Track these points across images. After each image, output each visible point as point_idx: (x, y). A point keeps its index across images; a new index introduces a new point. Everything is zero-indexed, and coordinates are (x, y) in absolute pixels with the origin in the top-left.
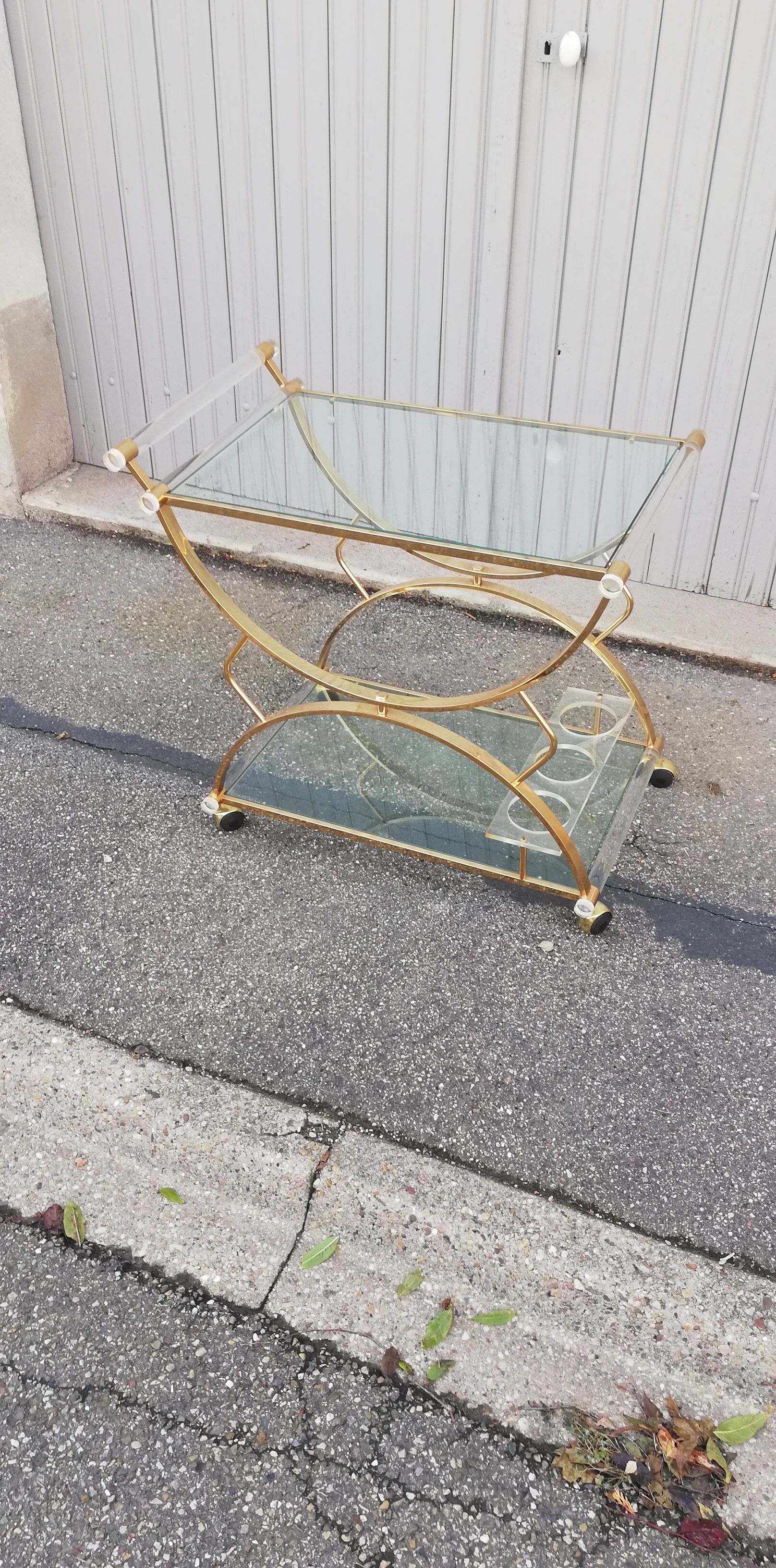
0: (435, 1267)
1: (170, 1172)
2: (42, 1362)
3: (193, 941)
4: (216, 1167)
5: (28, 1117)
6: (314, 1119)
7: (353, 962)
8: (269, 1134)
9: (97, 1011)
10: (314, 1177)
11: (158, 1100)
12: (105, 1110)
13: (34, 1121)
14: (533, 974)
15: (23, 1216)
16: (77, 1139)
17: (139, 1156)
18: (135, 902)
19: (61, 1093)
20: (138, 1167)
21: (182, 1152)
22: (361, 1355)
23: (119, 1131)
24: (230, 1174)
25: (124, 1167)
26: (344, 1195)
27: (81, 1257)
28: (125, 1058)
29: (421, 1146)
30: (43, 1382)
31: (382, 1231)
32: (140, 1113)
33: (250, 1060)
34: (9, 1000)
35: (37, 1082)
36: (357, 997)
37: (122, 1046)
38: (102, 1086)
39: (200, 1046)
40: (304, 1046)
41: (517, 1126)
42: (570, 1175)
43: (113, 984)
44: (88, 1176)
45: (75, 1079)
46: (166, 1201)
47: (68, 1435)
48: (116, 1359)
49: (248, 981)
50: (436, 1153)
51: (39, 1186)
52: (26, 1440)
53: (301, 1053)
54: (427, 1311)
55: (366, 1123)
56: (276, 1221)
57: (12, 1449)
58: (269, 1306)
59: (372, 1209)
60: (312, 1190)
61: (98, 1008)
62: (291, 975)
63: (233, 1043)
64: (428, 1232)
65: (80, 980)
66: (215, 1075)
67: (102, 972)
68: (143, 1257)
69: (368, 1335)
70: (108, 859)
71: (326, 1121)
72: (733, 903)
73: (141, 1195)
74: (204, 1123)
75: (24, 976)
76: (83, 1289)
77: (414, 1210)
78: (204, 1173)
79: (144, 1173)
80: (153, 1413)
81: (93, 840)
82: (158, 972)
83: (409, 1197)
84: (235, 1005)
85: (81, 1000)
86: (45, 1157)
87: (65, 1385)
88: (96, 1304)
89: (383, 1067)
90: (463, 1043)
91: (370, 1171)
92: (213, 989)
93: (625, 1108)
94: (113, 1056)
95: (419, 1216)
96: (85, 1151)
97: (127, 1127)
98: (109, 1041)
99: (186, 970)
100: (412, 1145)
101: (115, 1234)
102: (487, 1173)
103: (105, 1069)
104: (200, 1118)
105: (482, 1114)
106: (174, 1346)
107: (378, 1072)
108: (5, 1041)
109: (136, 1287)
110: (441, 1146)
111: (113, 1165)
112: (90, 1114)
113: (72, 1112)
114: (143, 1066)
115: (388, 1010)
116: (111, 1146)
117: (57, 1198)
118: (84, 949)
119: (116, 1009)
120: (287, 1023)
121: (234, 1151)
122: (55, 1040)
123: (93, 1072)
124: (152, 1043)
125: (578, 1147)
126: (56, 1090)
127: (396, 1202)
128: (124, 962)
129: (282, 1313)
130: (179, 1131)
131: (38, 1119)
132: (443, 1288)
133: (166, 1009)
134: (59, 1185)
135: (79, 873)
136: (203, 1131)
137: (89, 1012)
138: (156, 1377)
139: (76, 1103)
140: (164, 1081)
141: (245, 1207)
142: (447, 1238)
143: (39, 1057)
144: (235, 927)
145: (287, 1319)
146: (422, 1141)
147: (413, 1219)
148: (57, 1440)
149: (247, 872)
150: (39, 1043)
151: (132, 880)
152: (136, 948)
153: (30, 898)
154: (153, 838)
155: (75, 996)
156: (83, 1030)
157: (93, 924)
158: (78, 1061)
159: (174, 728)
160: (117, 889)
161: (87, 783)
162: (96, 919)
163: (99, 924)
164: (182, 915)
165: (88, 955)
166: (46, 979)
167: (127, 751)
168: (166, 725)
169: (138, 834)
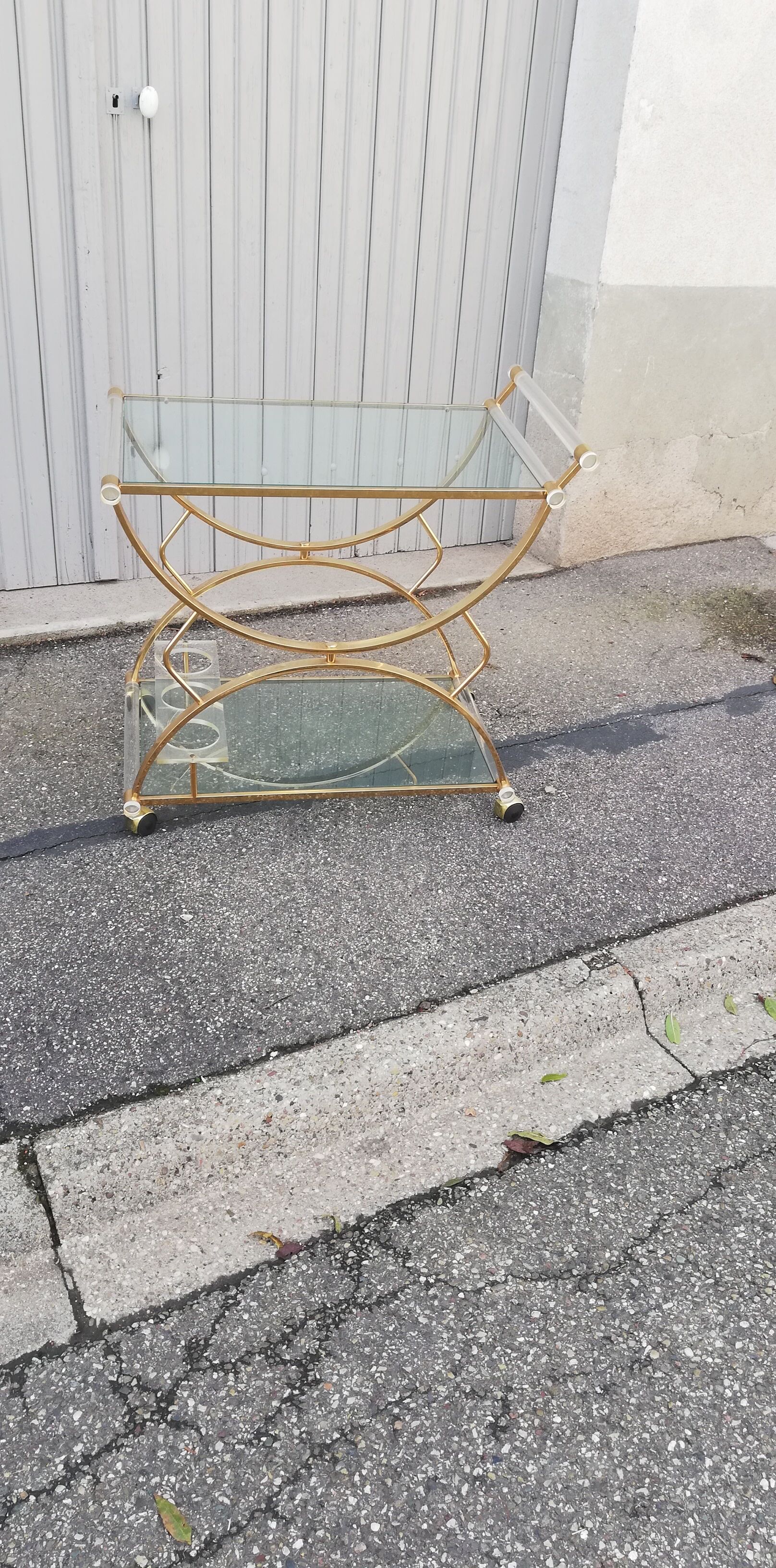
0: (734, 985)
1: (536, 1065)
2: (672, 1197)
3: (348, 922)
4: (569, 1031)
5: (392, 1120)
6: (587, 958)
8: (581, 983)
9: (361, 1006)
10: (636, 984)
11: (489, 1020)
12: (462, 1056)
13: (399, 1119)
14: (567, 809)
15: (496, 1167)
16: (447, 1102)
17: (506, 1072)
18: (261, 929)
19: (417, 1074)
20: (509, 1083)
21: (539, 1040)
22: (769, 1051)
23: (481, 1064)
24: (581, 1028)
25: (499, 1090)
26: (662, 981)
27: (577, 1145)
28: (425, 1017)
29: (652, 929)
30: (691, 1203)
31: (695, 986)
32: (491, 1035)
33: (504, 957)
34: (274, 1054)
35: (390, 1079)
36: (502, 881)
37: (409, 1014)
38: (442, 1041)
39: (461, 974)
40: (519, 927)
41: (678, 883)
42: (732, 886)
43: (340, 985)
44: (488, 1115)
45: (418, 1053)
46: (556, 1084)
47: (751, 1204)
48: (696, 1159)
49: (426, 918)
50: (663, 926)
51: (473, 1146)
52: (742, 1228)
53: (523, 931)
54: (756, 1010)
55: (610, 941)
56: (628, 1037)
57: (747, 1238)
58: (697, 1072)
59: (683, 975)
60: (640, 993)
61: (356, 1005)
62: (444, 898)
63: (478, 957)
64: (720, 962)
65: (311, 999)
66: (494, 982)
67: (319, 985)
68: (600, 1117)
69: (756, 1041)
70: (187, 917)
71: (594, 954)
72: (592, 717)
73: (537, 1094)
74: (539, 1007)
75: (264, 1029)
76: (612, 1154)
77: (704, 956)
78: (562, 1043)
79: (517, 1083)
80: (758, 1156)
81: (148, 914)
82: (358, 956)
83: (693, 952)
84: (441, 936)
85: (335, 1010)
86: (443, 1131)
87: (703, 1193)
88: (633, 1153)
89: (576, 905)
90: (591, 864)
91: (656, 957)
92: (413, 938)
93: (704, 840)
94: (413, 1022)
95: (710, 957)
96: (461, 1105)
97: (487, 1056)
98: (394, 1018)
99: (374, 941)
100: (646, 932)
101: (563, 1122)
102: (698, 916)
103: (424, 1033)
104: (531, 1007)
105: (656, 891)
106: (704, 1127)
107: (577, 910)
108: (326, 1075)
109: (632, 1127)
110: (662, 920)
111: (491, 1097)
112: (450, 1070)
113: (433, 1081)
114: (444, 1012)
115: (530, 878)
116: (479, 1083)
117: (497, 1141)
118: (278, 981)
119: (371, 996)
120: (489, 923)
121: (577, 1007)
122: (359, 1047)
123: (421, 1041)
124: (427, 996)
125: (715, 871)
126: (411, 1073)
127: (690, 958)
128: (323, 967)
129: (710, 1069)
130: (530, 1025)
131: (402, 1114)
132: (745, 993)
133: (403, 970)
134: (483, 1134)
135: (180, 941)
136: (545, 1011)
137: (354, 1012)
138: (726, 1145)
139: (434, 1070)
140: (472, 1008)
141: (603, 1045)
142: (732, 958)
143: (368, 1063)
144: (361, 896)
145: (716, 1069)
146: (650, 925)
147: (708, 961)
148: (752, 1212)
149: (308, 862)
150: (352, 1057)
151: (233, 918)
152: (317, 954)
153: (169, 981)
154: (197, 884)
155: (326, 1011)
156: (367, 1025)
157: (255, 962)
158: (399, 1044)
159: (65, 808)
160: (231, 930)
161: (61, 884)
162: (252, 958)
163: (260, 959)
164: (310, 913)
165: (288, 982)
166: (284, 1018)
167: (51, 845)
168: (53, 810)
169: (179, 888)
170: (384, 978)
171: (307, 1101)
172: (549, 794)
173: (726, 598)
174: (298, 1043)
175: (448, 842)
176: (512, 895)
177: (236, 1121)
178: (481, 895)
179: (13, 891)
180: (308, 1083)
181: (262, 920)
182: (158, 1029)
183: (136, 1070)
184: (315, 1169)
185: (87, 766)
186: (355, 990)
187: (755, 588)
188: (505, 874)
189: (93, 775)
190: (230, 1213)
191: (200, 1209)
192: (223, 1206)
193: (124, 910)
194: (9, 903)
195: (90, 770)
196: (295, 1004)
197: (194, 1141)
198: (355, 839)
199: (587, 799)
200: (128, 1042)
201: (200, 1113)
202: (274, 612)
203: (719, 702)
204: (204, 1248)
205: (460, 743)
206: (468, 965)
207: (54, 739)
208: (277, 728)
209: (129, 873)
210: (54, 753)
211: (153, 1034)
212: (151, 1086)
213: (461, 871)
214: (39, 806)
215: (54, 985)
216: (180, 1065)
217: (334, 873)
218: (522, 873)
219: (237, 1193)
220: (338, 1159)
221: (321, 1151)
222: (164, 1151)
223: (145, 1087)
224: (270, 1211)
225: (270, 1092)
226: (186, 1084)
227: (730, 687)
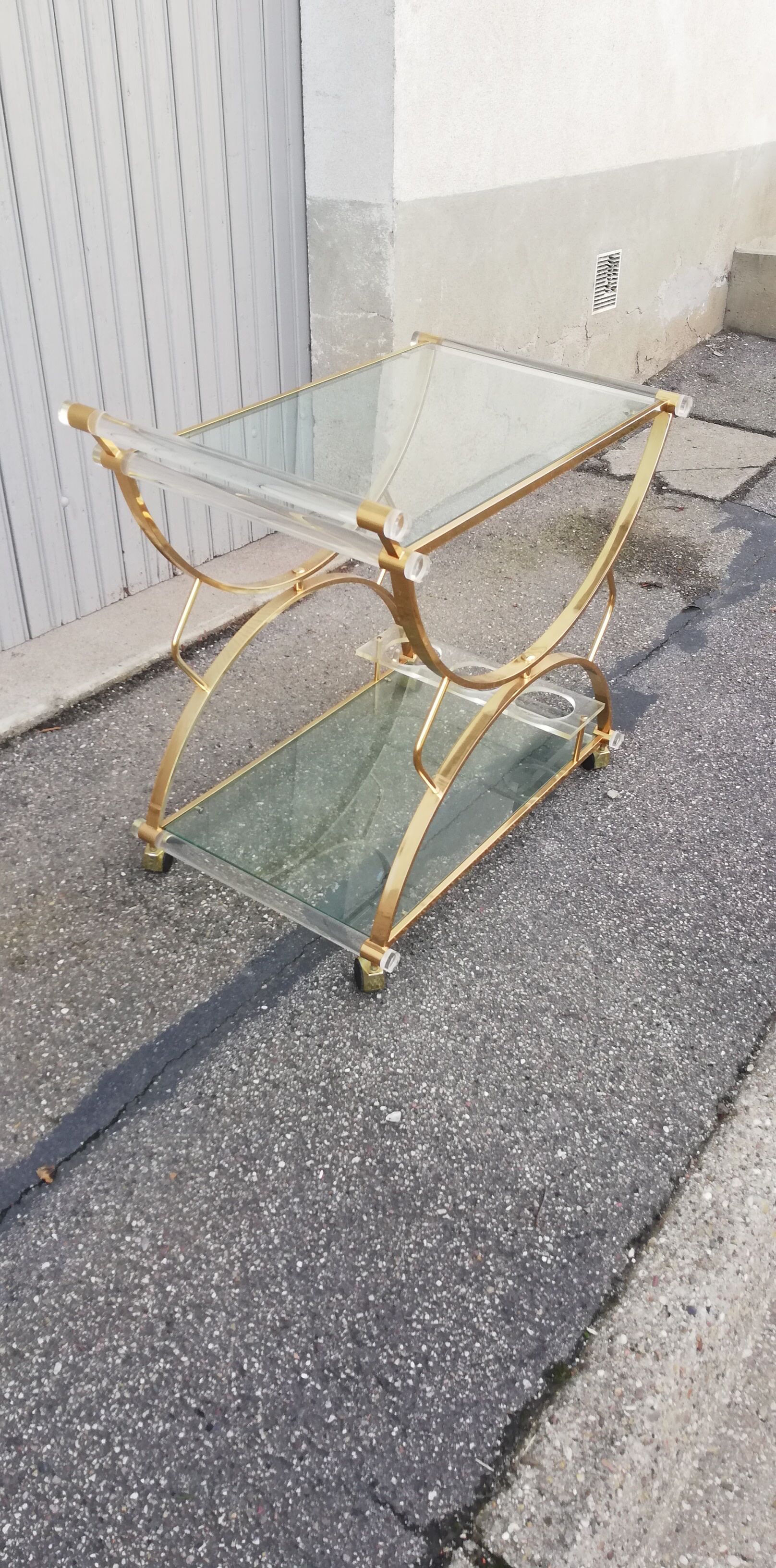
3: (566, 1042)
7: (619, 917)
9: (669, 1144)
14: (646, 811)
18: (486, 1094)
28: (736, 1124)
33: (743, 1013)
34: (631, 1253)
36: (665, 922)
37: (716, 1128)
40: (726, 970)
43: (626, 1127)
45: (768, 1173)
49: (636, 1000)
53: (733, 973)
61: (664, 1144)
62: (630, 966)
63: (721, 1024)
65: (614, 1160)
66: (757, 1047)
67: (606, 1138)
70: (395, 1116)
75: (601, 1226)
81: (346, 1134)
82: (612, 1080)
84: (669, 1016)
85: (649, 1164)
89: (751, 920)
90: (723, 867)
92: (644, 1031)
94: (730, 1136)
98: (707, 1141)
99: (611, 1052)
103: (751, 1144)
107: (757, 925)
108: (709, 1252)
114: (747, 1108)
115: (685, 906)
118: (561, 1154)
119: (667, 1125)
120: (696, 977)
122: (707, 1196)
123: (758, 1156)
124: (716, 1097)
128: (590, 1112)
133: (669, 1077)
135: (413, 1153)
137: (668, 1153)
140: (767, 1090)
143: (735, 1213)
149: (458, 980)
150: (712, 1213)
151: (444, 1094)
152: (570, 1098)
153: (447, 1216)
154: (366, 1065)
155: (641, 1168)
156: (689, 1163)
157: (517, 1142)
158: (741, 1171)
159: (114, 1028)
160: (457, 1111)
161: (204, 1140)
162: (508, 1138)
163: (519, 1134)
164: (519, 1048)
165: (573, 1150)
166: (608, 1201)
167: (141, 1089)
168: (101, 1036)
169: (350, 1080)
170: (659, 1095)
171: (719, 1297)
172: (617, 799)
173: (571, 528)
174: (647, 1226)
175: (573, 895)
176: (688, 934)
177: (675, 1368)
178: (661, 946)
179: (149, 1179)
180: (700, 1273)
181: (477, 1081)
182: (491, 1290)
183: (513, 1363)
184: (756, 1373)
185: (93, 957)
186: (647, 1126)
187: (586, 510)
188: (659, 911)
189: (113, 967)
190: (725, 1487)
191: (690, 1502)
192: (710, 1482)
193: (313, 1143)
194: (162, 1200)
195: (102, 961)
196: (604, 1176)
197: (654, 1424)
198: (482, 931)
199: (653, 792)
200: (473, 1327)
201: (631, 1381)
202: (145, 672)
203: (666, 641)
204: (744, 1553)
205: (482, 771)
206: (722, 1038)
207: (20, 935)
208: (279, 821)
209: (276, 1086)
210: (36, 953)
211: (492, 1300)
212: (546, 1375)
213: (619, 926)
214: (79, 1039)
215: (318, 1292)
216: (555, 1327)
217: (497, 985)
218: (673, 903)
219: (709, 1454)
220: (767, 1346)
221: (745, 1346)
222: (635, 1458)
223: (541, 1381)
224: (764, 1458)
225: (675, 1308)
226: (579, 1350)
227: (664, 624)
